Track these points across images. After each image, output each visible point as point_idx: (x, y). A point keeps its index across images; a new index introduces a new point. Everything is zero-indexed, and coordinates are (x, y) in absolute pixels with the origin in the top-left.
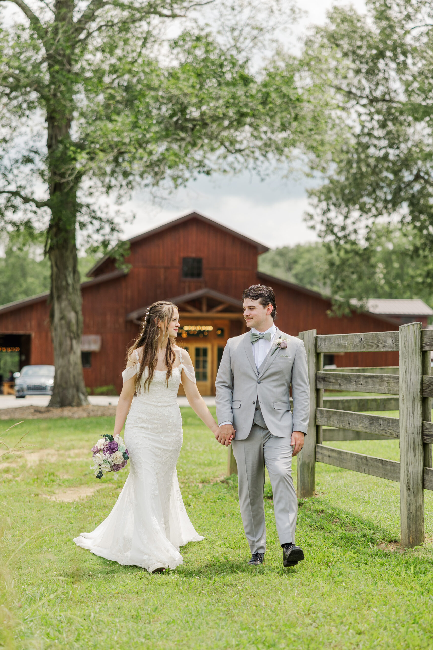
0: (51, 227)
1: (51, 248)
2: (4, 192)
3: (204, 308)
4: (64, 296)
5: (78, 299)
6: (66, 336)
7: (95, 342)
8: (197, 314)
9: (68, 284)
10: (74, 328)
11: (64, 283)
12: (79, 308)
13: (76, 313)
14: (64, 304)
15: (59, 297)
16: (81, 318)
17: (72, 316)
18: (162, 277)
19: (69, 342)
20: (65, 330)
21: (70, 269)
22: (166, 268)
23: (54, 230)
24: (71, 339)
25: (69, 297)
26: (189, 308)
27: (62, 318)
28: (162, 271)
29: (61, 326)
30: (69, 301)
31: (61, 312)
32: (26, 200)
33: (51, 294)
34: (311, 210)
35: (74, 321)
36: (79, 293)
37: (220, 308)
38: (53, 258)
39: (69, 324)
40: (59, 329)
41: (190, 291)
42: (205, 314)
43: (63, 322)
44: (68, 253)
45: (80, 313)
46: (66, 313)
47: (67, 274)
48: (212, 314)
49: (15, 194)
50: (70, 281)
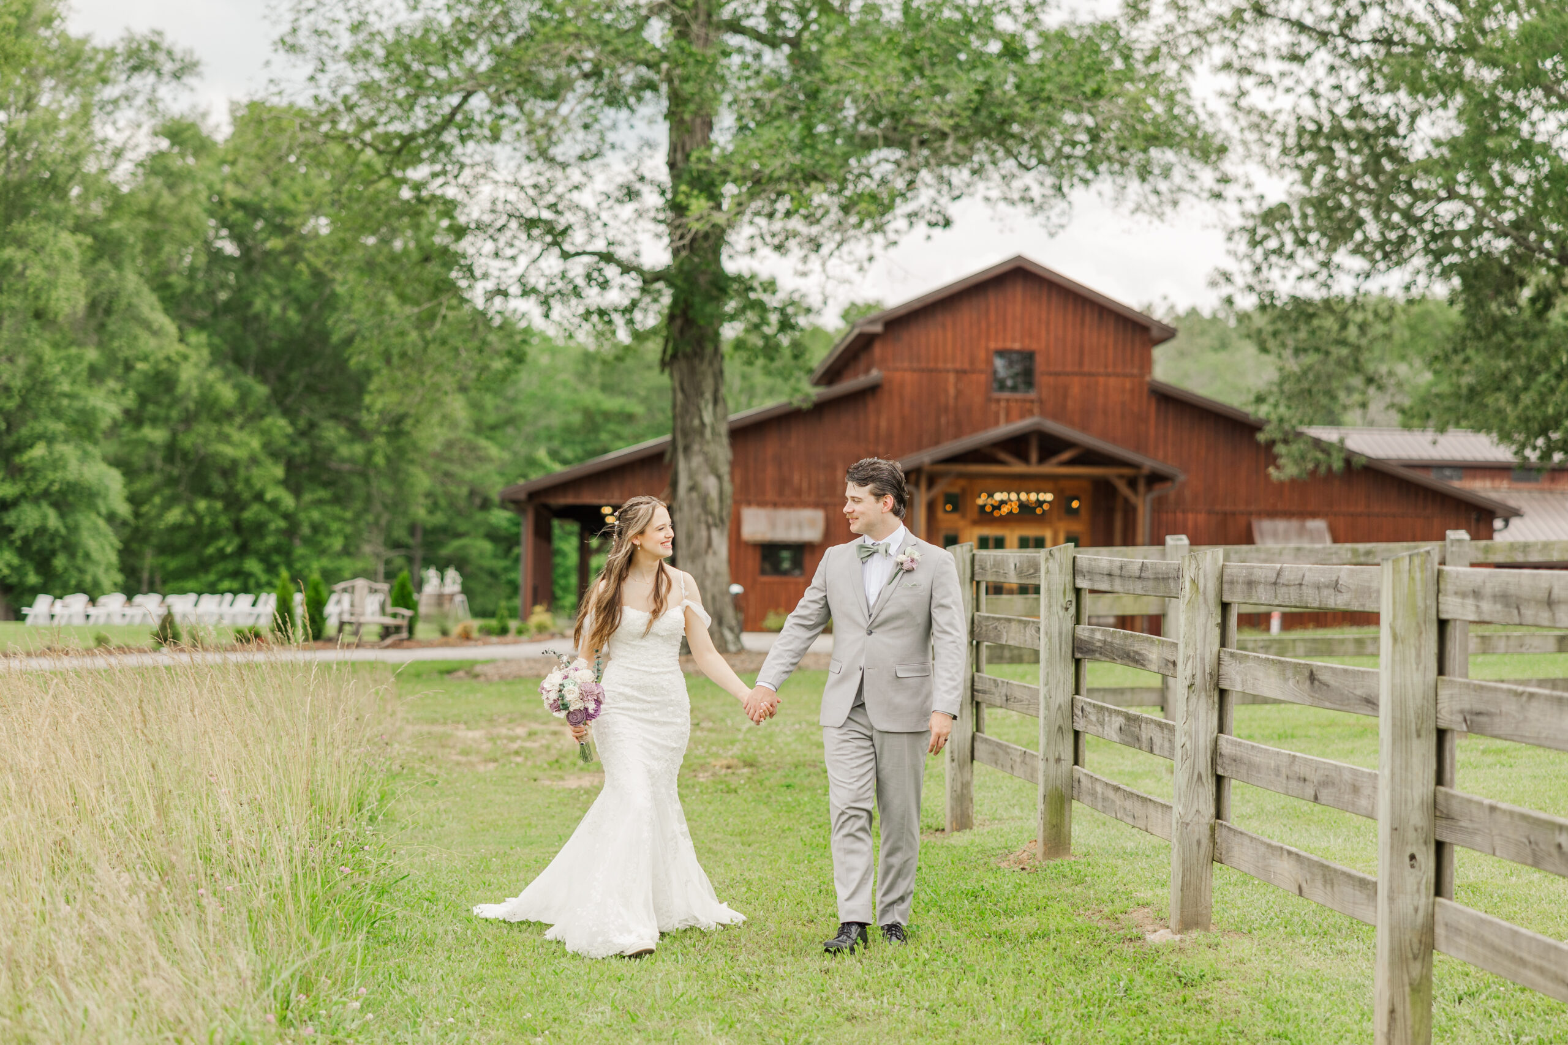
0: (671, 318)
1: (674, 356)
2: (584, 253)
3: (1034, 456)
4: (696, 447)
5: (722, 452)
6: (699, 521)
7: (812, 523)
8: (1019, 468)
9: (703, 424)
10: (715, 507)
11: (696, 422)
12: (724, 469)
13: (719, 477)
14: (697, 461)
15: (687, 449)
16: (728, 487)
17: (710, 484)
18: (952, 391)
19: (704, 533)
20: (698, 510)
21: (708, 395)
22: (960, 373)
23: (679, 322)
24: (709, 528)
25: (706, 448)
26: (1003, 456)
27: (693, 488)
28: (952, 378)
29: (690, 503)
30: (705, 454)
31: (691, 475)
32: (626, 269)
33: (674, 441)
34: (1230, 265)
35: (714, 493)
36: (725, 441)
37: (1066, 456)
38: (677, 376)
39: (704, 500)
40: (686, 508)
41: (1008, 420)
42: (1034, 469)
43: (694, 495)
44: (704, 367)
45: (726, 478)
46: (700, 478)
47: (702, 404)
48: (1049, 468)
49: (607, 258)
50: (708, 418)
